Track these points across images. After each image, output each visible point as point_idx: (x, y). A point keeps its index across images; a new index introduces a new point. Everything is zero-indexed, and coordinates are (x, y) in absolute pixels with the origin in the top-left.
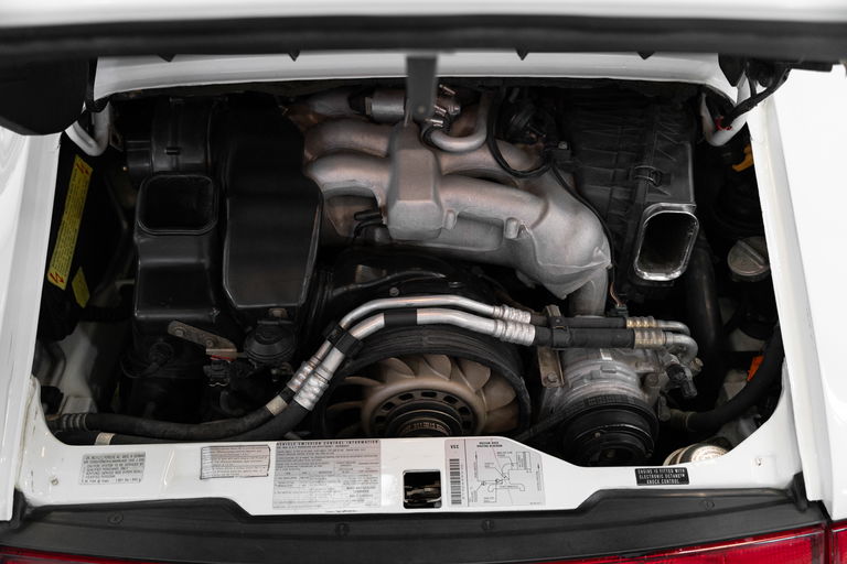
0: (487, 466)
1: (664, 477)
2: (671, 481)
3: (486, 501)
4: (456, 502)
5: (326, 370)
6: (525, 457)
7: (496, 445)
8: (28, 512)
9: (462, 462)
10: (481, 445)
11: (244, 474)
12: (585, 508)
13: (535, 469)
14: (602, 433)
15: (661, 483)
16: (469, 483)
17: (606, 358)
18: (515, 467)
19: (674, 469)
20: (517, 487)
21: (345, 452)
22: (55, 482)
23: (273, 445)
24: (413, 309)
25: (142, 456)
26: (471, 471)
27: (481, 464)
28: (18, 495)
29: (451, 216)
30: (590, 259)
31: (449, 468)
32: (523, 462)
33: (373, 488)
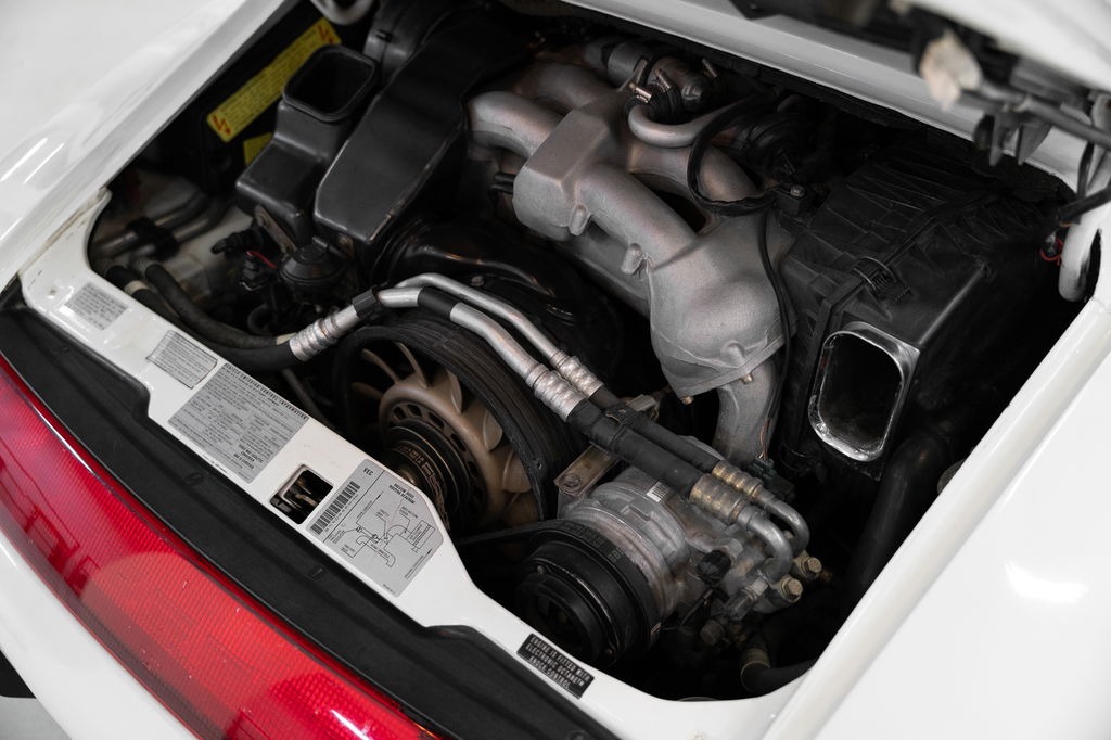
0: (380, 514)
1: (556, 666)
2: (561, 678)
3: (344, 550)
4: (316, 529)
5: (333, 322)
6: (426, 531)
7: (410, 498)
8: (19, 306)
9: (360, 493)
10: (396, 488)
11: (176, 374)
12: (435, 633)
13: (423, 551)
14: (546, 572)
15: (545, 672)
16: (347, 519)
17: (653, 495)
18: (405, 535)
19: (578, 668)
20: (386, 557)
21: (270, 410)
22: (53, 292)
23: (222, 362)
24: (454, 299)
25: (123, 308)
26: (359, 508)
27: (376, 507)
28: (16, 283)
29: (580, 214)
30: (716, 354)
31: (343, 489)
32: (417, 536)
33: (261, 461)
